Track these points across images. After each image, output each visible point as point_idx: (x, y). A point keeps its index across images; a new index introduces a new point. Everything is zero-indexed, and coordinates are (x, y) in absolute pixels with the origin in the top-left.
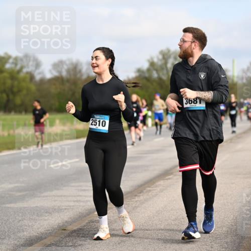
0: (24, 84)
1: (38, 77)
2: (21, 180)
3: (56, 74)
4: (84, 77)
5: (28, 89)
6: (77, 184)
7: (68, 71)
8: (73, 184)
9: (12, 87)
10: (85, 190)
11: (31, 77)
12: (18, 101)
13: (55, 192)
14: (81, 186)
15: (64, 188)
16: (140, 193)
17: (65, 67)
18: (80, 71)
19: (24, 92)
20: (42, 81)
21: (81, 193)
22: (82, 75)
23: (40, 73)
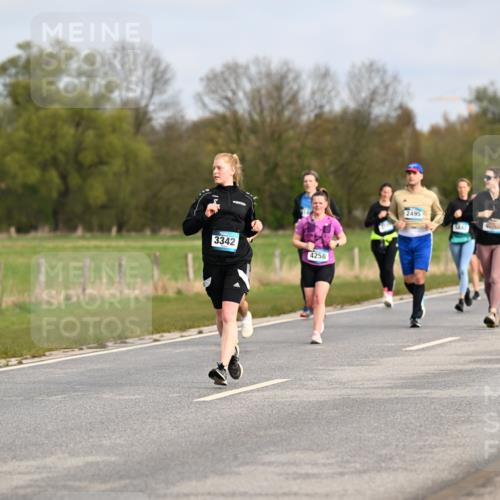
0: (114, 140)
1: (159, 119)
2: (106, 442)
3: (216, 107)
4: (304, 118)
5: (129, 157)
6: (283, 458)
7: (255, 98)
8: (273, 458)
9: (79, 147)
10: (307, 476)
11: (140, 117)
12: (97, 192)
13: (212, 483)
14: (294, 464)
15: (241, 469)
16: (484, 485)
17: (247, 86)
18: (294, 99)
19: (117, 164)
20: (172, 129)
21: (295, 486)
22: (299, 112)
23: (165, 106)
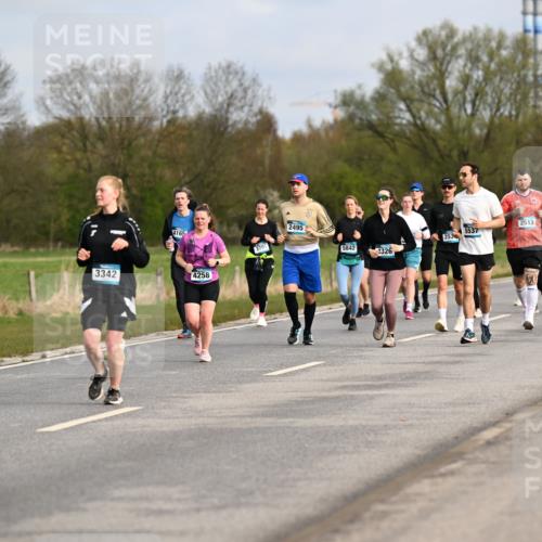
3: (59, 111)
4: (156, 124)
8: (123, 492)
10: (160, 512)
13: (58, 520)
14: (147, 499)
15: (90, 505)
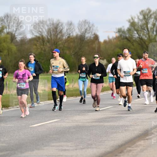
0: (4, 44)
1: (19, 38)
2: (2, 140)
4: (64, 38)
5: (9, 50)
6: (58, 144)
7: (49, 31)
10: (65, 150)
11: (13, 38)
13: (36, 152)
14: (62, 146)
15: (45, 148)
18: (61, 32)
19: (5, 52)
20: (23, 41)
21: (61, 153)
22: (62, 36)
23: (20, 34)
